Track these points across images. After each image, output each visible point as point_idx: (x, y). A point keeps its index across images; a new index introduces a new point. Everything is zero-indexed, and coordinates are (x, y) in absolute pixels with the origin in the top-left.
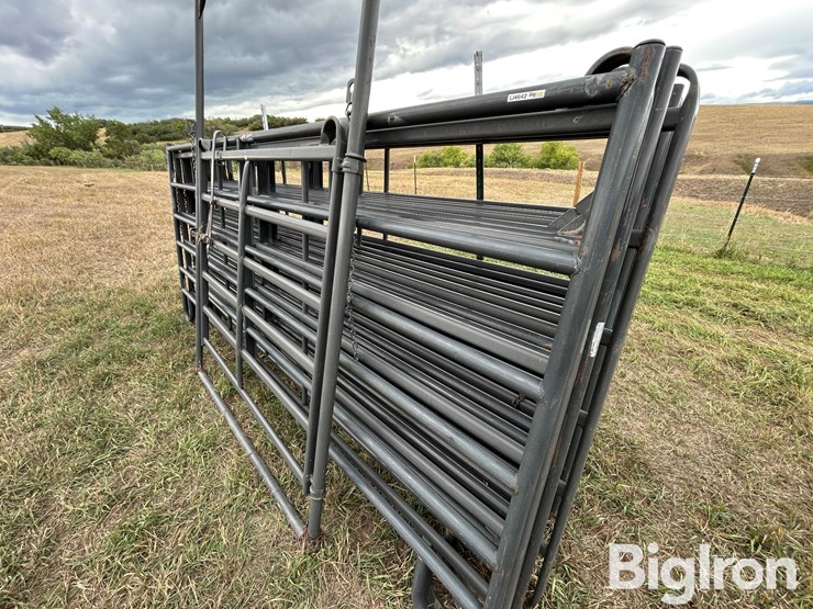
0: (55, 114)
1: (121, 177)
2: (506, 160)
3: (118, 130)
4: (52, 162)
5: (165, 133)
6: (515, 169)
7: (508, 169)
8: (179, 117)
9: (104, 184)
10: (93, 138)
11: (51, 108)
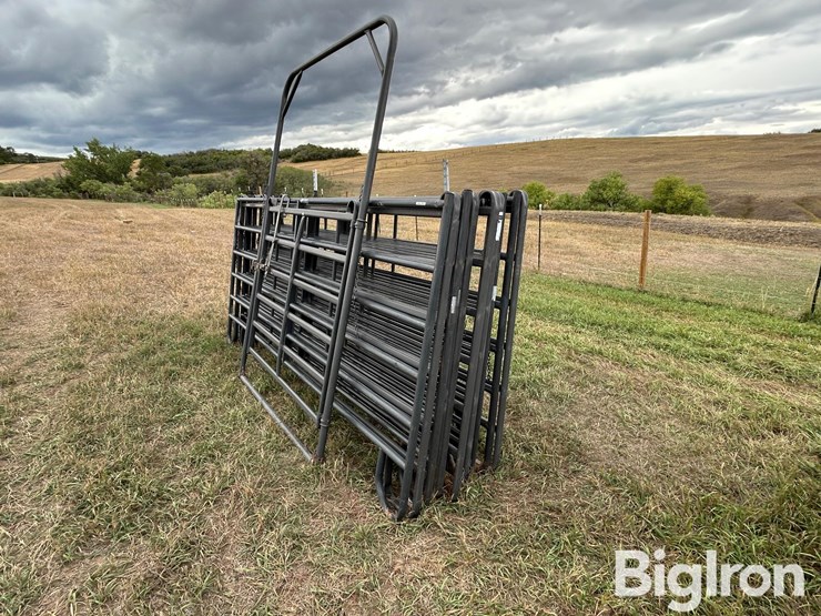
0: (94, 146)
1: (156, 214)
2: (604, 201)
3: (152, 162)
4: (80, 195)
5: (199, 165)
6: (617, 213)
7: (606, 213)
8: (218, 148)
9: (142, 221)
10: (126, 170)
11: (90, 140)
